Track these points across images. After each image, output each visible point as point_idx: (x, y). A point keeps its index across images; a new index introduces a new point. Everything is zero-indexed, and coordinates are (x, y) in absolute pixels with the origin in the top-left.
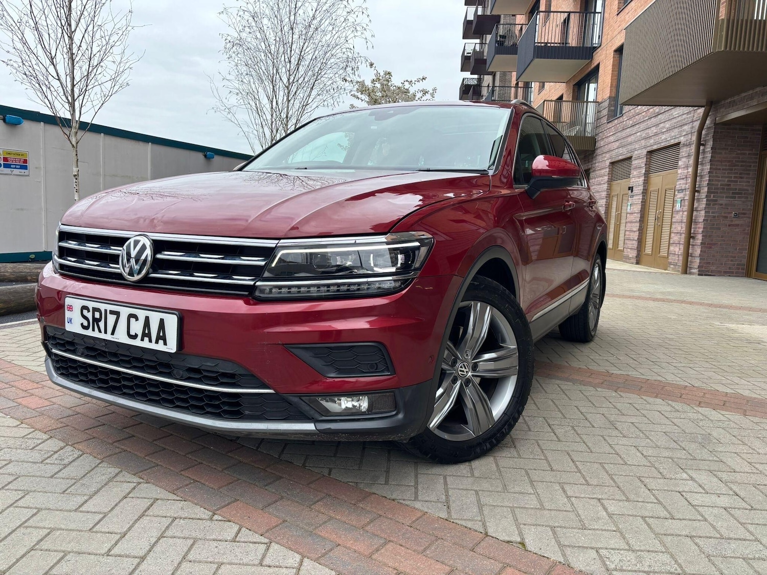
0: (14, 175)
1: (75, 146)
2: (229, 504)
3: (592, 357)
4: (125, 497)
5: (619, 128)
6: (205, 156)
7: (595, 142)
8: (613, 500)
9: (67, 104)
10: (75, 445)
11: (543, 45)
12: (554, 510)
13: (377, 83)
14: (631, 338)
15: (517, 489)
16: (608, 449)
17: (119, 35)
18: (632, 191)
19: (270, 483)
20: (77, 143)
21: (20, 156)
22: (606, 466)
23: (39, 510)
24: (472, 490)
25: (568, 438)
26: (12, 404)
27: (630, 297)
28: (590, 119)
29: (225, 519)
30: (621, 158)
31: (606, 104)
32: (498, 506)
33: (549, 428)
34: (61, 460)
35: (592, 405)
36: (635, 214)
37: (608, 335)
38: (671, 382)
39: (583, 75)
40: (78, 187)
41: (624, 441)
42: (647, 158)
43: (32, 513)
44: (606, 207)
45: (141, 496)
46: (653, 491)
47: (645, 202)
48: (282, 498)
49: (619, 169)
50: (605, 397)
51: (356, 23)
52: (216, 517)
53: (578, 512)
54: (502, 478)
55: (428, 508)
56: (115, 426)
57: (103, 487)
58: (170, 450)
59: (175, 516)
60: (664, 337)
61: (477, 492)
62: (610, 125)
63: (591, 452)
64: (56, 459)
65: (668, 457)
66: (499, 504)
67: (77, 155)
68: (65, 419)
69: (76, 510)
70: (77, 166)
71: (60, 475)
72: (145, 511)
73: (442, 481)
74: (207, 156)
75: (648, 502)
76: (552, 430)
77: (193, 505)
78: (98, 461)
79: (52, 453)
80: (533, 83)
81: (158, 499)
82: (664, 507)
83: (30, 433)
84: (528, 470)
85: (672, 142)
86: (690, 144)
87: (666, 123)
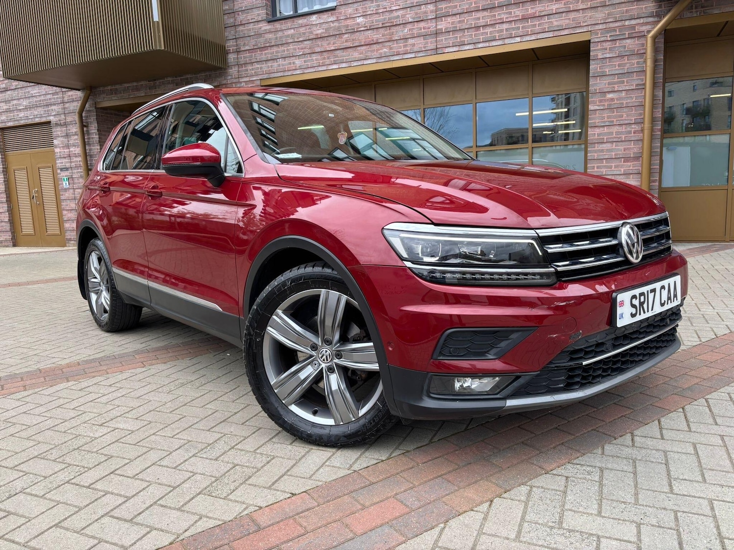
85: (37, 120)
86: (65, 124)
87: (22, 100)
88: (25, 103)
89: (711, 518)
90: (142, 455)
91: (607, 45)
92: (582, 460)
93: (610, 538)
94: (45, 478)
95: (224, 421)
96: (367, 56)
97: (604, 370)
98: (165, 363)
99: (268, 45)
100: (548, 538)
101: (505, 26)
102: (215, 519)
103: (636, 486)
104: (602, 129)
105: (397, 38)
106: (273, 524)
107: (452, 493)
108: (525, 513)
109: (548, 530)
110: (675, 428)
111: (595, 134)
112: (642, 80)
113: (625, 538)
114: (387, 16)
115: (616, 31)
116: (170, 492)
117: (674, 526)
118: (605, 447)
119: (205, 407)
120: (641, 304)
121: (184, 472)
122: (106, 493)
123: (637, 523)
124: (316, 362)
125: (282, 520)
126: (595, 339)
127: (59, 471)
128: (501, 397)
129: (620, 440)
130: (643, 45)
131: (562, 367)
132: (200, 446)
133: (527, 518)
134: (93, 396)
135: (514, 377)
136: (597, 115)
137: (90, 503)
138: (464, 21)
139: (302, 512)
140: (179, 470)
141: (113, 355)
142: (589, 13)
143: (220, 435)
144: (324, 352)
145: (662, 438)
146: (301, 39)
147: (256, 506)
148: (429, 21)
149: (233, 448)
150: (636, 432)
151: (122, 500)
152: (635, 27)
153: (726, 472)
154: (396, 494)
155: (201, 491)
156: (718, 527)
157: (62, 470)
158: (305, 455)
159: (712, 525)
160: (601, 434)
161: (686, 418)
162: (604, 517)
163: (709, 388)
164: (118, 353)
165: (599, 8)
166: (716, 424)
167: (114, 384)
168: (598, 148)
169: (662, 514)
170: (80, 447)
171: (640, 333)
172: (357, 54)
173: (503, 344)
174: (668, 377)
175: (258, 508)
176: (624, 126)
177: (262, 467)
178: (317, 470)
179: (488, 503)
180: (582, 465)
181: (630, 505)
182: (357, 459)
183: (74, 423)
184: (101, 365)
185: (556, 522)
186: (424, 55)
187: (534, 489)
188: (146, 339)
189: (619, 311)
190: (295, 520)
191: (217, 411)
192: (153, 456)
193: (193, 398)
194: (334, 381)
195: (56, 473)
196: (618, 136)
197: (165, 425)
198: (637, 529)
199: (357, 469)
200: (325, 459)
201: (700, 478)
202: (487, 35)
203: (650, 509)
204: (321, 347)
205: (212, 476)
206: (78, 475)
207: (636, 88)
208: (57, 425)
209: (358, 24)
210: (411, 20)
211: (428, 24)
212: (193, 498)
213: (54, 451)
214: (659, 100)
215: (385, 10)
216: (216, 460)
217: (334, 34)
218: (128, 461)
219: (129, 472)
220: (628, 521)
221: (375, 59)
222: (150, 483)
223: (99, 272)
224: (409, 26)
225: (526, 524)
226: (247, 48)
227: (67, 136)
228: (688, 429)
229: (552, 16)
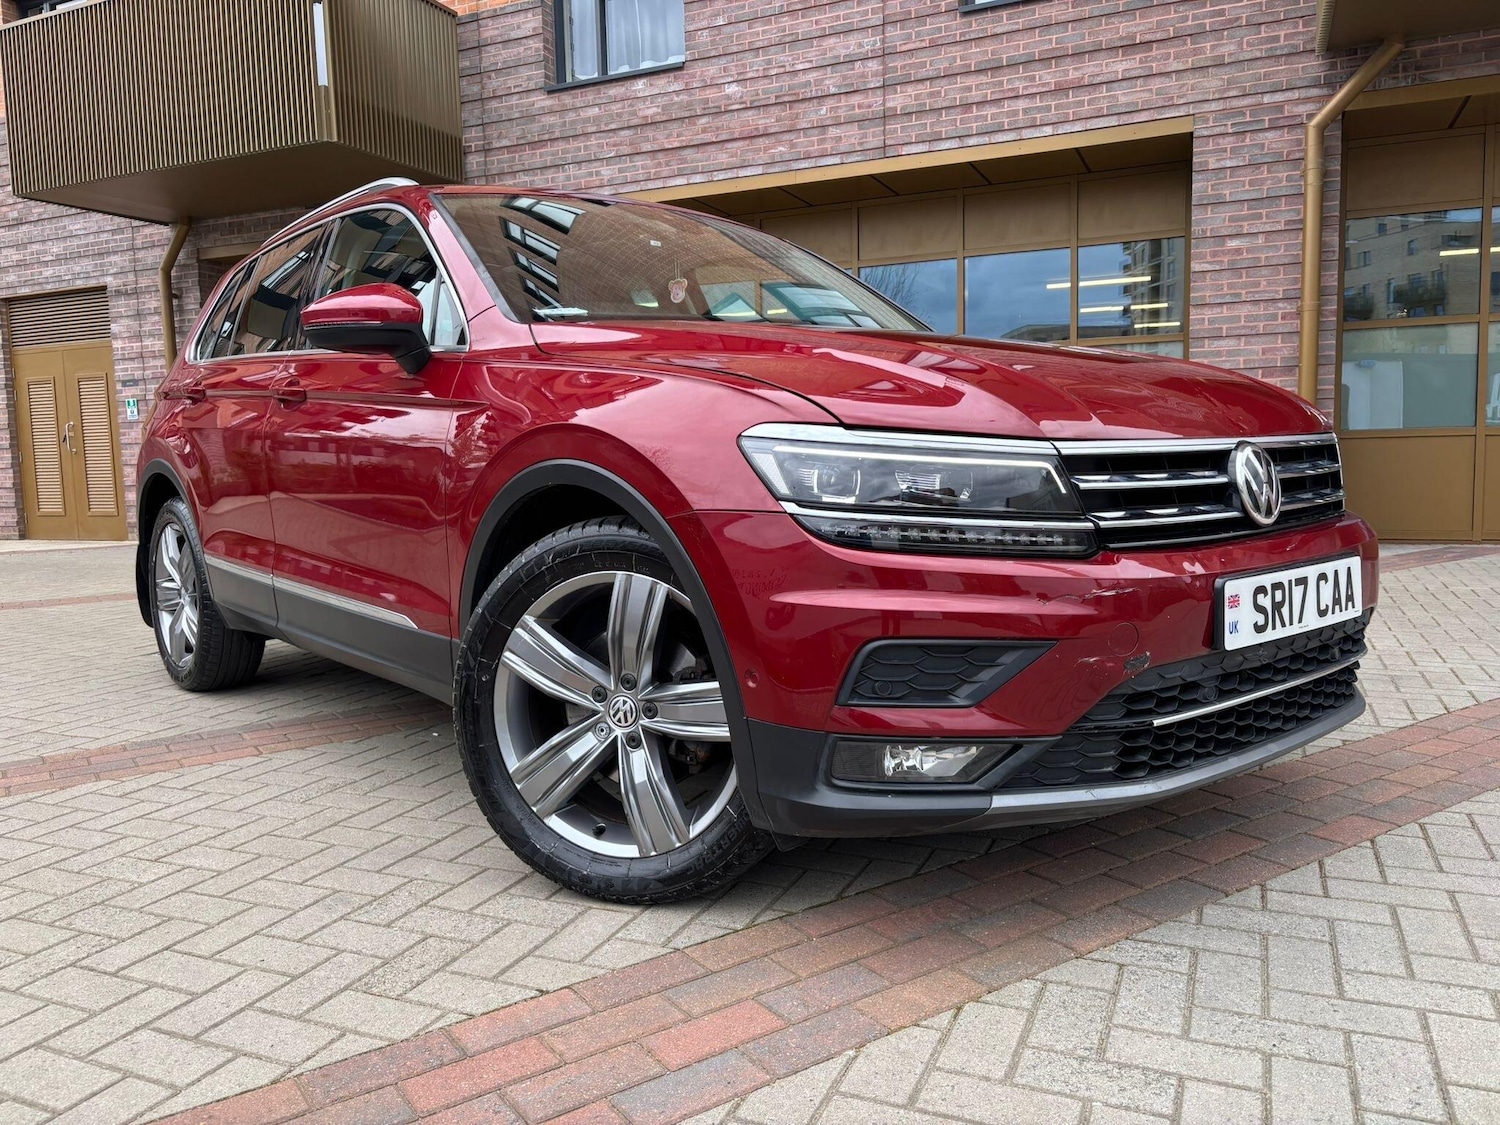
85: (80, 284)
86: (136, 293)
87: (50, 243)
88: (56, 248)
89: (1422, 1046)
90: (234, 916)
91: (1227, 143)
92: (1154, 934)
93: (1205, 1080)
94: (27, 956)
95: (411, 856)
96: (745, 160)
97: (1201, 743)
98: (302, 748)
99: (546, 137)
100: (1074, 1079)
101: (1021, 104)
102: (375, 1037)
103: (1266, 983)
104: (1218, 310)
105: (804, 125)
106: (493, 1048)
107: (877, 992)
108: (1027, 1031)
109: (1075, 1064)
110: (1353, 877)
111: (1204, 319)
112: (1298, 212)
113: (1237, 1082)
114: (786, 82)
115: (1244, 114)
116: (283, 986)
117: (1343, 1059)
118: (1205, 910)
119: (377, 828)
120: (1277, 606)
121: (317, 948)
122: (151, 985)
123: (1264, 1053)
124: (604, 725)
125: (514, 1040)
126: (1178, 674)
127: (57, 944)
128: (982, 788)
129: (1235, 898)
130: (1299, 142)
131: (1109, 728)
132: (357, 901)
133: (1032, 1040)
134: (147, 808)
135: (1009, 746)
136: (1208, 282)
137: (115, 1005)
138: (939, 92)
139: (556, 1026)
140: (309, 945)
141: (198, 734)
142: (1190, 80)
143: (402, 881)
144: (620, 704)
145: (1326, 895)
146: (613, 126)
147: (462, 1013)
148: (870, 92)
149: (426, 904)
150: (1271, 884)
151: (184, 998)
152: (1283, 106)
153: (1457, 959)
154: (759, 994)
155: (351, 985)
156: (1436, 1064)
157: (63, 941)
158: (576, 918)
159: (1424, 1059)
160: (1197, 886)
161: (1377, 858)
162: (1196, 1041)
163: (1428, 805)
164: (209, 729)
165: (1210, 69)
166: (1441, 870)
167: (192, 785)
168: (1209, 347)
169: (1318, 1038)
170: (107, 900)
171: (1278, 671)
172: (725, 156)
173: (986, 675)
174: (1344, 783)
175: (465, 1017)
176: (1262, 305)
177: (483, 940)
178: (597, 948)
179: (952, 1012)
180: (1155, 943)
181: (1252, 1019)
182: (683, 927)
183: (100, 855)
184: (170, 751)
185: (1092, 1048)
186: (859, 158)
187: (1050, 987)
188: (268, 705)
189: (1229, 616)
190: (541, 1040)
191: (400, 836)
192: (258, 918)
193: (354, 812)
194: (640, 766)
195: (50, 947)
196: (1251, 324)
197: (289, 862)
198: (1264, 1066)
199: (681, 946)
200: (616, 928)
201: (1401, 970)
202: (987, 120)
203: (1293, 1027)
204: (614, 692)
205: (376, 957)
206: (97, 952)
207: (1287, 228)
208: (66, 859)
209: (728, 97)
210: (833, 90)
211: (867, 98)
212: (330, 998)
213: (50, 907)
214: (1334, 252)
215: (782, 70)
216: (388, 926)
217: (679, 116)
218: (203, 927)
219: (203, 947)
220: (1246, 1049)
221: (761, 167)
222: (244, 969)
223: (179, 566)
224: (831, 102)
225: (1028, 1053)
226: (505, 142)
227: (139, 315)
228: (1379, 879)
229: (1115, 85)
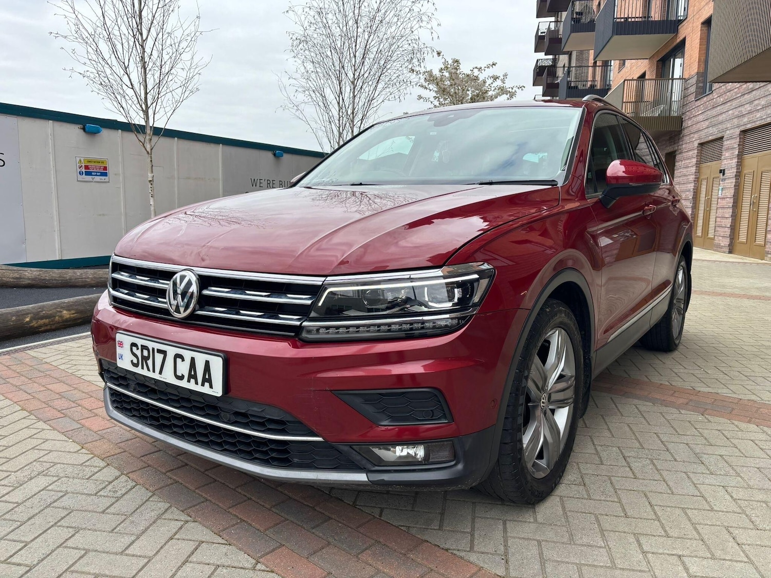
0: (95, 182)
1: (150, 152)
2: (273, 550)
3: (676, 371)
4: (171, 538)
5: (709, 105)
6: (275, 155)
7: (682, 122)
8: (696, 557)
9: (142, 111)
10: (130, 475)
11: (623, 20)
12: (627, 569)
13: (445, 71)
14: (722, 346)
15: (585, 540)
16: (692, 490)
17: (188, 41)
18: (724, 174)
19: (318, 526)
20: (151, 149)
21: (100, 164)
22: (689, 512)
23: (87, 551)
24: (534, 540)
25: (646, 475)
26: (77, 426)
27: (721, 294)
28: (676, 97)
29: (268, 569)
30: (711, 138)
31: (694, 80)
32: (563, 562)
33: (624, 461)
34: (114, 492)
35: (675, 432)
36: (728, 199)
37: (695, 342)
38: (767, 402)
39: (667, 51)
40: (153, 192)
41: (711, 480)
42: (740, 139)
43: (80, 555)
44: (694, 192)
45: (187, 538)
46: (743, 546)
47: (738, 186)
48: (329, 544)
49: (708, 150)
50: (690, 422)
51: (421, 13)
52: (259, 566)
53: (654, 573)
54: (569, 525)
55: (484, 562)
56: (170, 453)
57: (151, 525)
58: (221, 483)
59: (218, 563)
60: (759, 344)
61: (539, 542)
62: (698, 103)
63: (673, 493)
64: (110, 491)
65: (762, 502)
66: (564, 560)
67: (151, 161)
68: (123, 444)
69: (122, 553)
70: (152, 172)
71: (112, 510)
72: (189, 556)
73: (501, 527)
74: (277, 155)
75: (737, 561)
76: (628, 463)
77: (237, 550)
78: (150, 494)
79: (107, 483)
80: (612, 61)
81: (203, 542)
82: (756, 568)
83: (88, 460)
84: (599, 516)
88: (763, 102)
120: (144, 358)
189: (119, 350)
